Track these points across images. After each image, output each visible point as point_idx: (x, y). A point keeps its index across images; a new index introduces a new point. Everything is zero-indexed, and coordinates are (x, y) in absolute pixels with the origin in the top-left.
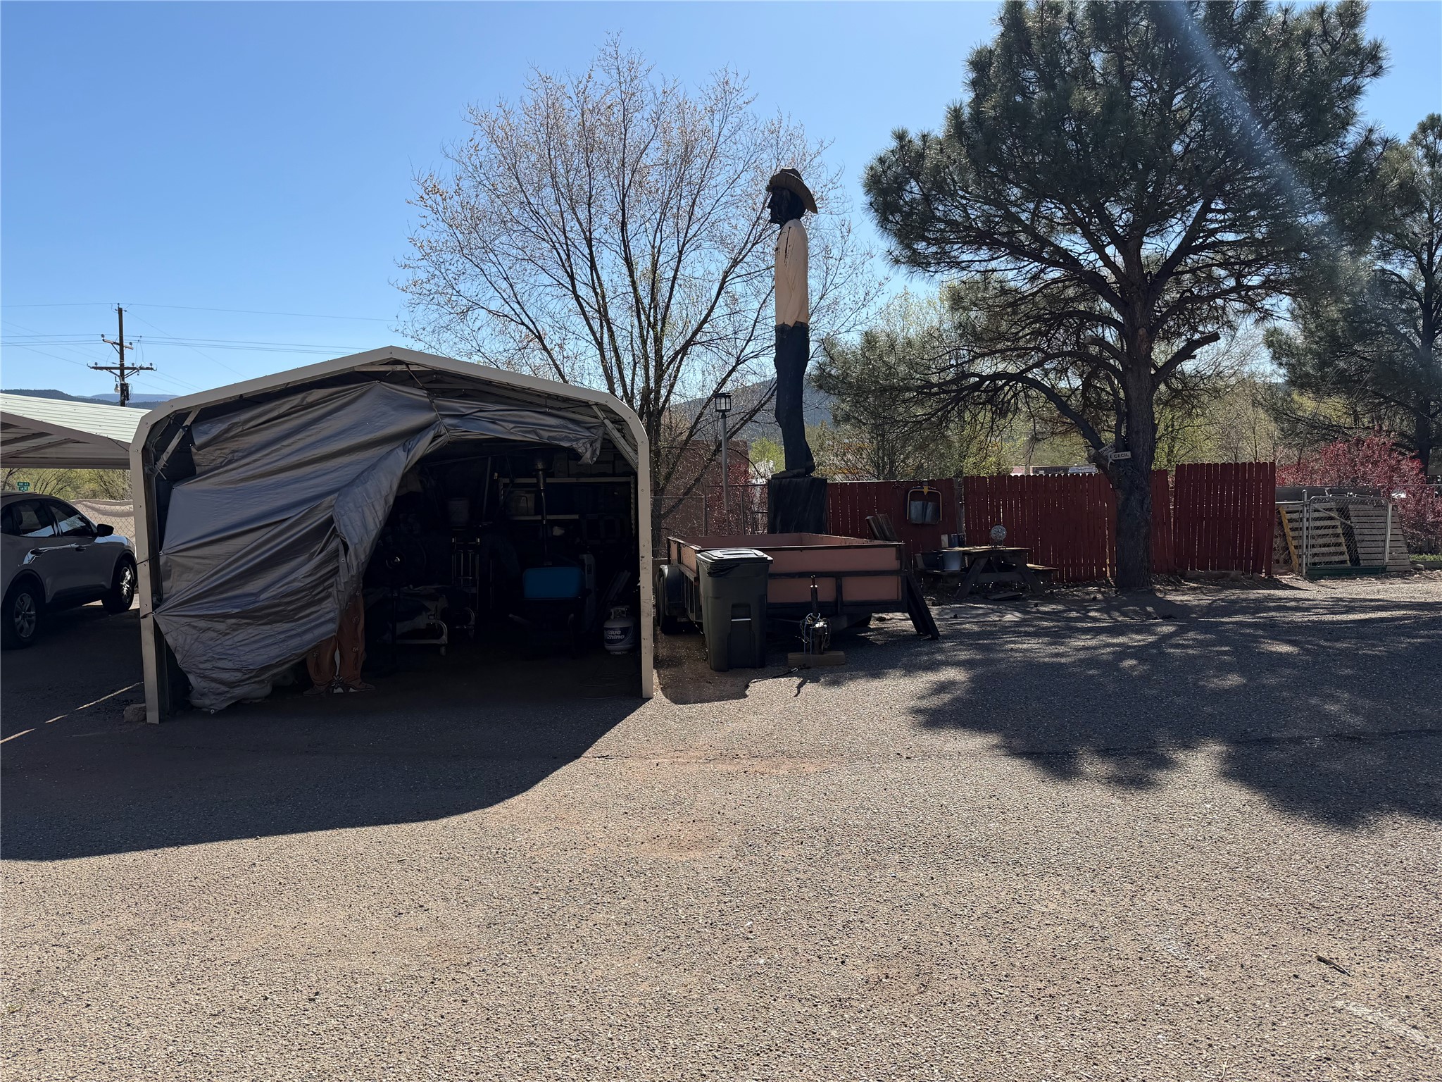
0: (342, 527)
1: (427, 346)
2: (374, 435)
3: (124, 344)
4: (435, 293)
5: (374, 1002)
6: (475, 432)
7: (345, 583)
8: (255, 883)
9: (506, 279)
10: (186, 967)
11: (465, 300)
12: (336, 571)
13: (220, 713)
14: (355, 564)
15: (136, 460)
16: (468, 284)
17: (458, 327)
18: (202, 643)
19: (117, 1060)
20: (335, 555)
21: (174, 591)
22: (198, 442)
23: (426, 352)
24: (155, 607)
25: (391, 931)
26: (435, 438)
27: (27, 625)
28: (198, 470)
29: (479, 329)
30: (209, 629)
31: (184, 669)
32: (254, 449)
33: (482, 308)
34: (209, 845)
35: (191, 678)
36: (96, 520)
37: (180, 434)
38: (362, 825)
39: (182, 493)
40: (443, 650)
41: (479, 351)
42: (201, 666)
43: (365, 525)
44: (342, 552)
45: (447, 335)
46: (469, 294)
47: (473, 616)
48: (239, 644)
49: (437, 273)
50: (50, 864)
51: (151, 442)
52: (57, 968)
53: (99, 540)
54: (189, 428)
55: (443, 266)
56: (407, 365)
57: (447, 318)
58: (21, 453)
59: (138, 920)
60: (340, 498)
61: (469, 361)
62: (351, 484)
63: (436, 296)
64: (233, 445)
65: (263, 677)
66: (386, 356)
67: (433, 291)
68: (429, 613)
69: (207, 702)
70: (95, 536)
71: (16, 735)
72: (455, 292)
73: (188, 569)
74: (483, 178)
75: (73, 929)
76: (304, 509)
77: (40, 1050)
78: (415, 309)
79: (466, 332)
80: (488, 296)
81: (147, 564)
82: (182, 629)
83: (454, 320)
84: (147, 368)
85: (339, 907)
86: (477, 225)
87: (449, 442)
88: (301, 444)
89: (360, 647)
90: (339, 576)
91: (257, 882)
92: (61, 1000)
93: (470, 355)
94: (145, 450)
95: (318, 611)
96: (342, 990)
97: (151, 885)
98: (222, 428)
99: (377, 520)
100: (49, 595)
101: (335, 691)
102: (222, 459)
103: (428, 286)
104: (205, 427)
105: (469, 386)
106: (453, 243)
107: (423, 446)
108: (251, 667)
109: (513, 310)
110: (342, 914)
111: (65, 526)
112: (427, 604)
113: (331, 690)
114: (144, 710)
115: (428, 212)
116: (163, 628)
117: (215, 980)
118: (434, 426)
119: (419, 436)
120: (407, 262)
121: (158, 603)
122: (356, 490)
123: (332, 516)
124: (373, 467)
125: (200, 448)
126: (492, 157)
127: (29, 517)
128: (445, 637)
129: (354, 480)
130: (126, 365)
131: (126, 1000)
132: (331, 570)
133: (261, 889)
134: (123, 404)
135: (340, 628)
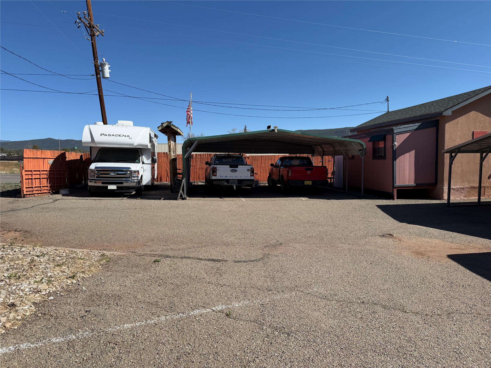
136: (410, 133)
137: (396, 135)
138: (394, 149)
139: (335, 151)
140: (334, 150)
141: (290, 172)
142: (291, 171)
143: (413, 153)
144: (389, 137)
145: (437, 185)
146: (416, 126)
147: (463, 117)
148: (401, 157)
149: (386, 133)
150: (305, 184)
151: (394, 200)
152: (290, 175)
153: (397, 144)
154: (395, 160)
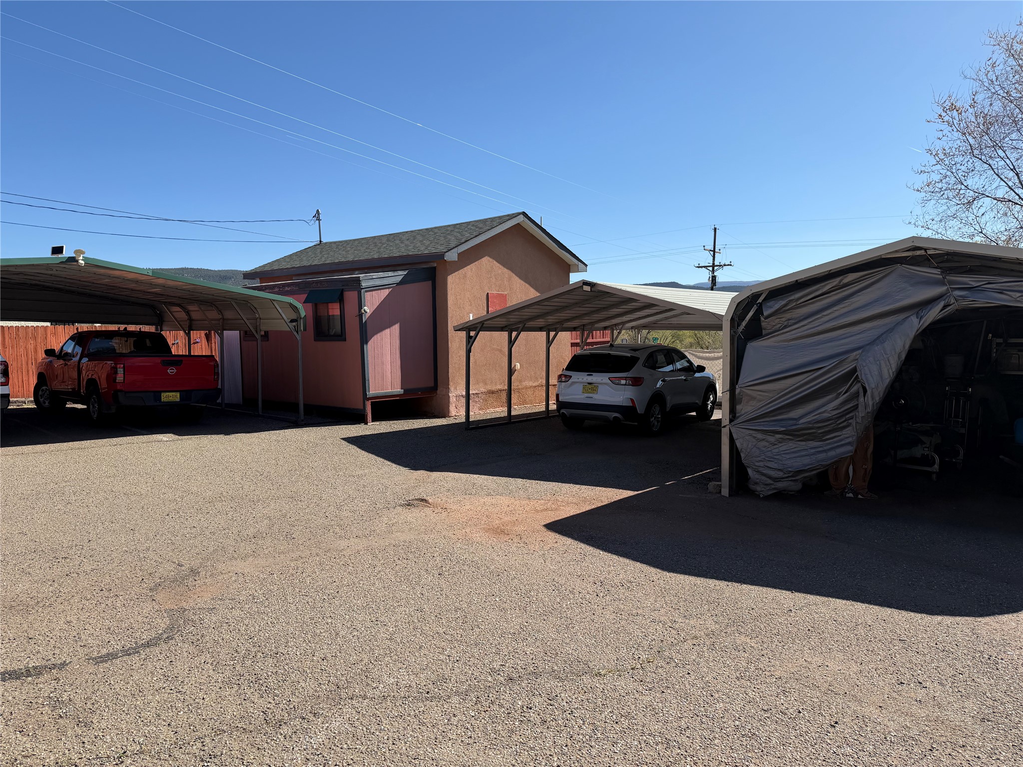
0: (863, 375)
1: (934, 233)
2: (894, 305)
3: (716, 250)
4: (945, 190)
5: (881, 747)
6: (981, 301)
7: (862, 417)
8: (791, 624)
9: (1013, 170)
10: (747, 669)
11: (972, 193)
12: (856, 407)
13: (767, 498)
14: (871, 403)
15: (726, 325)
16: (977, 179)
17: (964, 215)
18: (759, 448)
19: (705, 717)
20: (856, 395)
21: (743, 412)
22: (766, 313)
23: (934, 237)
24: (731, 421)
25: (894, 695)
26: (945, 307)
27: (656, 423)
28: (764, 332)
29: (983, 215)
30: (763, 440)
31: (745, 464)
32: (802, 318)
33: (988, 196)
34: (761, 588)
35: (750, 471)
36: (696, 362)
37: (755, 308)
38: (870, 603)
39: (753, 348)
40: (934, 476)
41: (981, 232)
42: (757, 464)
43: (881, 375)
44: (862, 393)
45: (952, 223)
46: (976, 187)
47: (962, 452)
48: (782, 452)
49: (949, 173)
50: (668, 574)
51: (736, 314)
52: (672, 642)
53: (697, 375)
54: (761, 304)
55: (954, 167)
56: (925, 250)
57: (954, 209)
58: (659, 321)
59: (717, 626)
60: (863, 354)
61: (971, 241)
62: (872, 343)
63: (946, 192)
64: (788, 315)
65: (797, 478)
66: (910, 244)
67: (944, 188)
68: (924, 446)
69: (758, 489)
70: (695, 372)
71: (650, 489)
72: (963, 187)
73: (754, 398)
74: (997, 88)
75: (680, 620)
76: (835, 361)
77: (663, 692)
78: (926, 205)
79: (970, 219)
80: (994, 186)
81: (728, 393)
82: (746, 437)
83: (960, 210)
84: (728, 265)
85: (852, 661)
86: (988, 129)
87: (957, 310)
88: (837, 314)
89: (869, 466)
90: (858, 412)
91: (793, 624)
92: (674, 664)
93: (972, 236)
94: (732, 319)
95: (840, 436)
96: (855, 727)
97: (725, 605)
98: (782, 304)
99: (890, 371)
100: (669, 406)
101: (848, 495)
102: (780, 325)
103: (940, 185)
104: (769, 304)
105: (977, 263)
106: (965, 147)
107: (934, 314)
108: (790, 470)
109: (1018, 195)
110: (855, 668)
111: (679, 365)
112: (923, 438)
113: (844, 493)
114: (720, 486)
115: (945, 126)
116: (735, 436)
117: (765, 685)
118: (945, 297)
119: (930, 306)
120: (923, 169)
121: (733, 419)
122: (876, 348)
123: (856, 367)
124: (891, 330)
125: (767, 317)
126: (1009, 69)
127: (661, 358)
128: (936, 467)
129: (875, 340)
130: (716, 264)
131: (710, 679)
132: (852, 407)
133: (796, 630)
134: (712, 289)
135: (856, 451)
136: (390, 290)
137: (366, 291)
138: (364, 322)
139: (224, 319)
140: (220, 316)
141: (120, 371)
142: (124, 368)
143: (396, 328)
144: (350, 296)
145: (437, 390)
146: (397, 276)
147: (472, 266)
148: (375, 337)
149: (343, 286)
150: (162, 400)
151: (366, 423)
152: (120, 378)
153: (368, 311)
154: (367, 343)
